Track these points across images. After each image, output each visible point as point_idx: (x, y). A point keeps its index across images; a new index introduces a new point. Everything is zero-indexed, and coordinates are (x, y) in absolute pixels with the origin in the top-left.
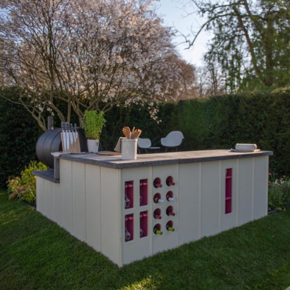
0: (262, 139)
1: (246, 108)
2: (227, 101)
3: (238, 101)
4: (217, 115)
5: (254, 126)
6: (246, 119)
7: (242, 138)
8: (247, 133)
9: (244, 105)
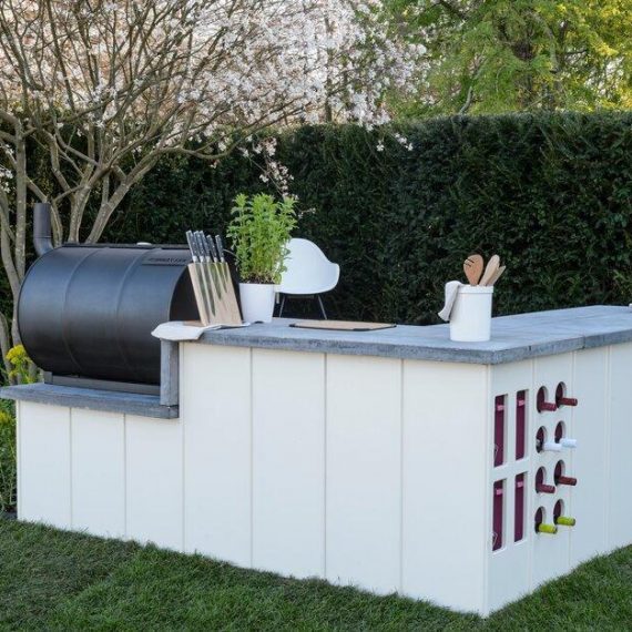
0: (620, 270)
1: (567, 166)
2: (495, 137)
3: (537, 140)
4: (458, 184)
5: (597, 226)
6: (568, 201)
7: (551, 263)
8: (570, 247)
9: (559, 154)
